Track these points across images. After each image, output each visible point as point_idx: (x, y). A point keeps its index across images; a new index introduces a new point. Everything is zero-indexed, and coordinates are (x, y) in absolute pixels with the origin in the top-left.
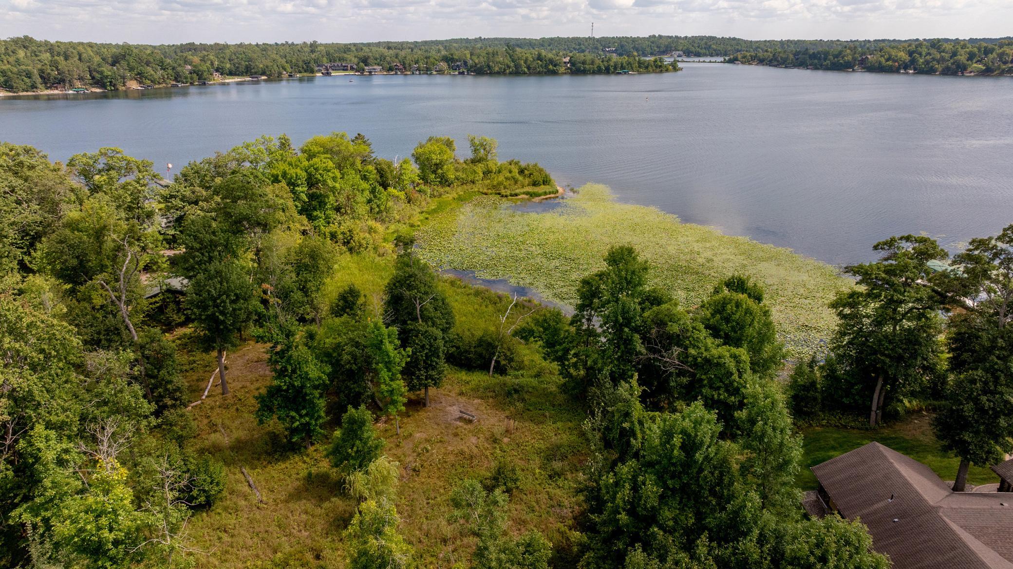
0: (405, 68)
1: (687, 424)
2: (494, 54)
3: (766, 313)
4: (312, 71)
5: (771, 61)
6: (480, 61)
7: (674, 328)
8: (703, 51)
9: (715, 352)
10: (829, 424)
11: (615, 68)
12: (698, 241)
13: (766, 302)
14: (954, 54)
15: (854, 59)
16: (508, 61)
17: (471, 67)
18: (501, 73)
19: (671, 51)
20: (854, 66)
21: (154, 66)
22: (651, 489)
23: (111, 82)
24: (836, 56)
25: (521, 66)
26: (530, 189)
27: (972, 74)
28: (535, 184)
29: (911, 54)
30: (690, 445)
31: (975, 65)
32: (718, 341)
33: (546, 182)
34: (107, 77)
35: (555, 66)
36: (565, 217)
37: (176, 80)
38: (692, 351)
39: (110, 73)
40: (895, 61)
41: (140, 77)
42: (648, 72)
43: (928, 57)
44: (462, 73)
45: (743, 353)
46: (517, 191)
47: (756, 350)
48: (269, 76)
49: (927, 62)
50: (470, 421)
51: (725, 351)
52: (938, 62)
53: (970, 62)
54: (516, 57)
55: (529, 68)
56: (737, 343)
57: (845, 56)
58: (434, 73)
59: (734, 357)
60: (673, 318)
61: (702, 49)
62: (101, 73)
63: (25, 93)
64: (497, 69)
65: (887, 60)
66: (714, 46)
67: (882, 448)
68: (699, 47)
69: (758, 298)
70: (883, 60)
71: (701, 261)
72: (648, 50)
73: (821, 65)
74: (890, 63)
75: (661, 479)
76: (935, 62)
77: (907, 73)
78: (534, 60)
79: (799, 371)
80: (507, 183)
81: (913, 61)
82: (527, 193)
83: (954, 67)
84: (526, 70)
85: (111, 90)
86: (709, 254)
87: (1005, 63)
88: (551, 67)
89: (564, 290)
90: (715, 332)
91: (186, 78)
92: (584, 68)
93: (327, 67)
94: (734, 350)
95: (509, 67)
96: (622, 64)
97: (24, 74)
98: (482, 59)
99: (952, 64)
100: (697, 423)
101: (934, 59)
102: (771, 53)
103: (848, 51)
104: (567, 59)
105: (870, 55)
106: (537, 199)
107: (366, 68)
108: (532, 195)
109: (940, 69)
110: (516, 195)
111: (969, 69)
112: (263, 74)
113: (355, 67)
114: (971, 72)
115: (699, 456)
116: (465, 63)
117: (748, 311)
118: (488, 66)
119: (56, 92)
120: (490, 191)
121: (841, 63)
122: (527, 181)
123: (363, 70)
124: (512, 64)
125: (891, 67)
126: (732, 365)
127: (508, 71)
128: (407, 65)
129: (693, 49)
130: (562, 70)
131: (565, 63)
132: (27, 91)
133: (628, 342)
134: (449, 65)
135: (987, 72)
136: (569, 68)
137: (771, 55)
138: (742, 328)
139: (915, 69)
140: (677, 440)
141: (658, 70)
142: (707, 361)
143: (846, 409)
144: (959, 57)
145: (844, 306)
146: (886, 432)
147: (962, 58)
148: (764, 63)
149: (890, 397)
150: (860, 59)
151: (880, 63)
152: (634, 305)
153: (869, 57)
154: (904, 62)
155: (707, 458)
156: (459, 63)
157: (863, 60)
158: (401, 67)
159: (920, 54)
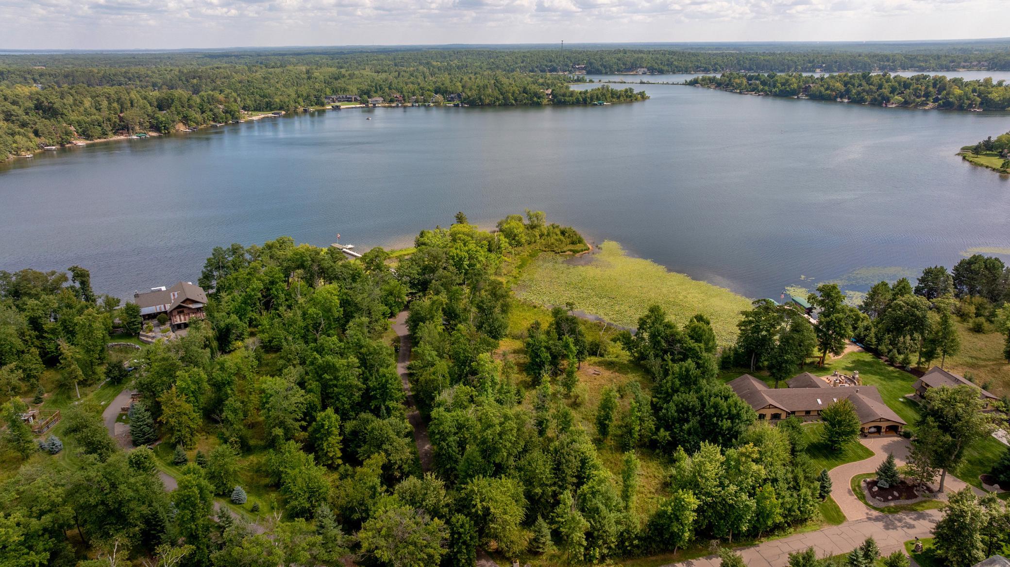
0: (404, 100)
1: (686, 365)
2: (485, 87)
3: (711, 330)
4: (323, 105)
5: (727, 85)
6: (472, 94)
7: (678, 337)
8: (666, 68)
9: (692, 345)
10: (736, 372)
11: (592, 99)
12: (678, 285)
13: (711, 325)
14: (880, 87)
15: (799, 87)
16: (496, 93)
17: (465, 99)
18: (492, 105)
19: (637, 68)
20: (799, 93)
21: (196, 109)
22: (677, 382)
23: (164, 126)
24: (783, 84)
25: (509, 98)
26: (571, 247)
27: (894, 106)
28: (573, 243)
29: (846, 84)
30: (687, 370)
31: (896, 97)
32: (693, 341)
33: (580, 241)
34: (161, 123)
35: (539, 98)
36: (599, 269)
37: (214, 120)
38: (685, 345)
39: (164, 119)
40: (832, 90)
41: (186, 120)
42: (620, 103)
43: (859, 89)
44: (456, 106)
45: (702, 345)
46: (565, 249)
47: (706, 344)
48: (287, 111)
49: (858, 93)
50: (598, 375)
51: (696, 344)
52: (867, 92)
53: (892, 95)
54: (504, 90)
55: (516, 100)
56: (700, 342)
57: (791, 84)
58: (432, 105)
59: (699, 347)
60: (678, 334)
61: (664, 66)
62: (157, 119)
63: (99, 141)
64: (487, 101)
65: (827, 89)
66: (676, 63)
67: (749, 376)
68: (661, 63)
69: (708, 323)
70: (822, 89)
71: (681, 297)
72: (615, 67)
73: (771, 92)
74: (828, 92)
75: (680, 380)
76: (865, 94)
77: (842, 102)
78: (520, 93)
79: (724, 352)
80: (557, 244)
81: (848, 91)
82: (571, 250)
83: (880, 98)
84: (513, 102)
85: (165, 133)
86: (684, 293)
87: (918, 97)
88: (535, 99)
89: (614, 316)
90: (692, 337)
91: (222, 118)
92: (565, 100)
93: (333, 99)
94: (699, 344)
95: (498, 99)
96: (597, 96)
97: (96, 123)
98: (474, 92)
99: (879, 95)
100: (689, 364)
101: (864, 90)
102: (728, 77)
103: (794, 80)
104: (549, 91)
105: (813, 83)
106: (577, 255)
107: (369, 100)
108: (575, 252)
109: (869, 100)
110: (564, 252)
111: (892, 101)
112: (281, 108)
113: (359, 98)
114: (893, 104)
115: (690, 373)
116: (459, 96)
117: (704, 330)
118: (480, 99)
119: (122, 137)
120: (547, 249)
121: (788, 91)
122: (568, 241)
123: (368, 102)
124: (501, 97)
125: (830, 95)
126: (698, 350)
127: (497, 103)
128: (406, 97)
129: (656, 66)
130: (545, 101)
131: (547, 94)
132: (99, 138)
133: (659, 342)
134: (444, 97)
135: (905, 105)
136: (551, 100)
137: (727, 79)
138: (702, 336)
139: (849, 98)
140: (684, 369)
141: (629, 99)
142: (690, 348)
143: (743, 366)
144: (884, 90)
145: (742, 326)
146: (757, 374)
147: (886, 91)
148: (722, 87)
149: (758, 361)
150: (804, 87)
151: (820, 92)
152: (661, 328)
153: (811, 85)
154: (840, 92)
155: (692, 374)
156: (452, 95)
157: (806, 88)
158: (401, 99)
159: (853, 85)
